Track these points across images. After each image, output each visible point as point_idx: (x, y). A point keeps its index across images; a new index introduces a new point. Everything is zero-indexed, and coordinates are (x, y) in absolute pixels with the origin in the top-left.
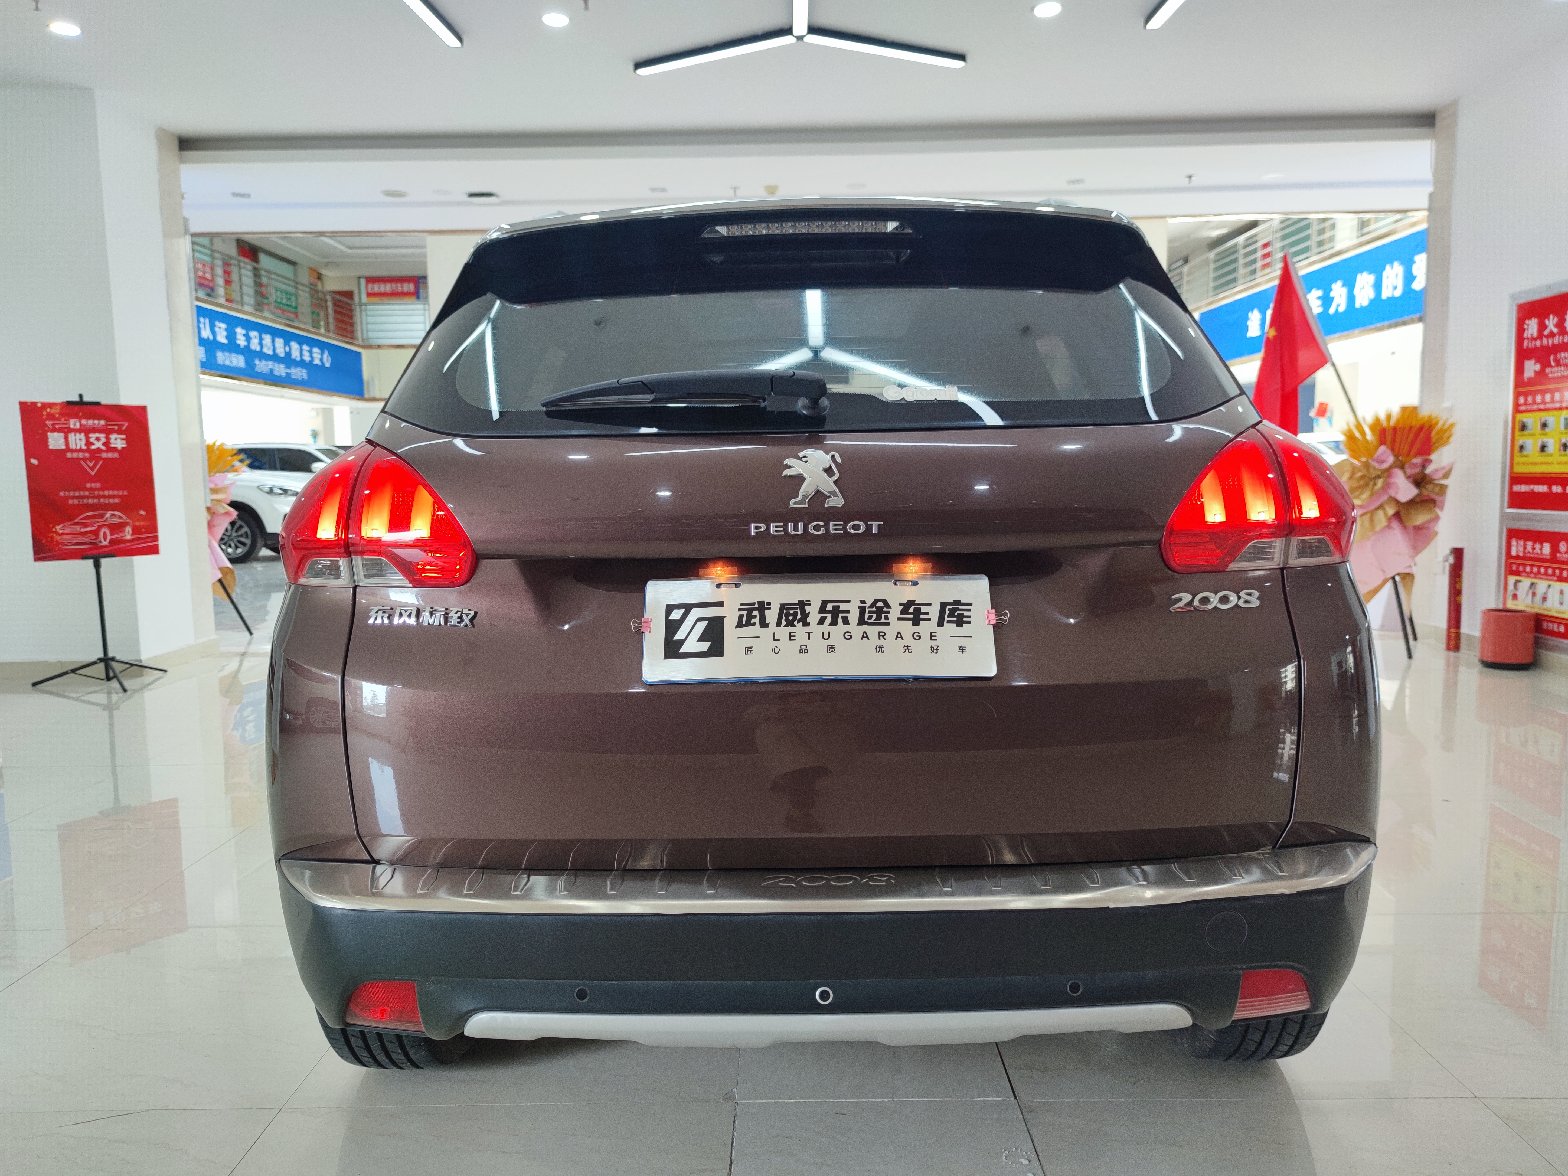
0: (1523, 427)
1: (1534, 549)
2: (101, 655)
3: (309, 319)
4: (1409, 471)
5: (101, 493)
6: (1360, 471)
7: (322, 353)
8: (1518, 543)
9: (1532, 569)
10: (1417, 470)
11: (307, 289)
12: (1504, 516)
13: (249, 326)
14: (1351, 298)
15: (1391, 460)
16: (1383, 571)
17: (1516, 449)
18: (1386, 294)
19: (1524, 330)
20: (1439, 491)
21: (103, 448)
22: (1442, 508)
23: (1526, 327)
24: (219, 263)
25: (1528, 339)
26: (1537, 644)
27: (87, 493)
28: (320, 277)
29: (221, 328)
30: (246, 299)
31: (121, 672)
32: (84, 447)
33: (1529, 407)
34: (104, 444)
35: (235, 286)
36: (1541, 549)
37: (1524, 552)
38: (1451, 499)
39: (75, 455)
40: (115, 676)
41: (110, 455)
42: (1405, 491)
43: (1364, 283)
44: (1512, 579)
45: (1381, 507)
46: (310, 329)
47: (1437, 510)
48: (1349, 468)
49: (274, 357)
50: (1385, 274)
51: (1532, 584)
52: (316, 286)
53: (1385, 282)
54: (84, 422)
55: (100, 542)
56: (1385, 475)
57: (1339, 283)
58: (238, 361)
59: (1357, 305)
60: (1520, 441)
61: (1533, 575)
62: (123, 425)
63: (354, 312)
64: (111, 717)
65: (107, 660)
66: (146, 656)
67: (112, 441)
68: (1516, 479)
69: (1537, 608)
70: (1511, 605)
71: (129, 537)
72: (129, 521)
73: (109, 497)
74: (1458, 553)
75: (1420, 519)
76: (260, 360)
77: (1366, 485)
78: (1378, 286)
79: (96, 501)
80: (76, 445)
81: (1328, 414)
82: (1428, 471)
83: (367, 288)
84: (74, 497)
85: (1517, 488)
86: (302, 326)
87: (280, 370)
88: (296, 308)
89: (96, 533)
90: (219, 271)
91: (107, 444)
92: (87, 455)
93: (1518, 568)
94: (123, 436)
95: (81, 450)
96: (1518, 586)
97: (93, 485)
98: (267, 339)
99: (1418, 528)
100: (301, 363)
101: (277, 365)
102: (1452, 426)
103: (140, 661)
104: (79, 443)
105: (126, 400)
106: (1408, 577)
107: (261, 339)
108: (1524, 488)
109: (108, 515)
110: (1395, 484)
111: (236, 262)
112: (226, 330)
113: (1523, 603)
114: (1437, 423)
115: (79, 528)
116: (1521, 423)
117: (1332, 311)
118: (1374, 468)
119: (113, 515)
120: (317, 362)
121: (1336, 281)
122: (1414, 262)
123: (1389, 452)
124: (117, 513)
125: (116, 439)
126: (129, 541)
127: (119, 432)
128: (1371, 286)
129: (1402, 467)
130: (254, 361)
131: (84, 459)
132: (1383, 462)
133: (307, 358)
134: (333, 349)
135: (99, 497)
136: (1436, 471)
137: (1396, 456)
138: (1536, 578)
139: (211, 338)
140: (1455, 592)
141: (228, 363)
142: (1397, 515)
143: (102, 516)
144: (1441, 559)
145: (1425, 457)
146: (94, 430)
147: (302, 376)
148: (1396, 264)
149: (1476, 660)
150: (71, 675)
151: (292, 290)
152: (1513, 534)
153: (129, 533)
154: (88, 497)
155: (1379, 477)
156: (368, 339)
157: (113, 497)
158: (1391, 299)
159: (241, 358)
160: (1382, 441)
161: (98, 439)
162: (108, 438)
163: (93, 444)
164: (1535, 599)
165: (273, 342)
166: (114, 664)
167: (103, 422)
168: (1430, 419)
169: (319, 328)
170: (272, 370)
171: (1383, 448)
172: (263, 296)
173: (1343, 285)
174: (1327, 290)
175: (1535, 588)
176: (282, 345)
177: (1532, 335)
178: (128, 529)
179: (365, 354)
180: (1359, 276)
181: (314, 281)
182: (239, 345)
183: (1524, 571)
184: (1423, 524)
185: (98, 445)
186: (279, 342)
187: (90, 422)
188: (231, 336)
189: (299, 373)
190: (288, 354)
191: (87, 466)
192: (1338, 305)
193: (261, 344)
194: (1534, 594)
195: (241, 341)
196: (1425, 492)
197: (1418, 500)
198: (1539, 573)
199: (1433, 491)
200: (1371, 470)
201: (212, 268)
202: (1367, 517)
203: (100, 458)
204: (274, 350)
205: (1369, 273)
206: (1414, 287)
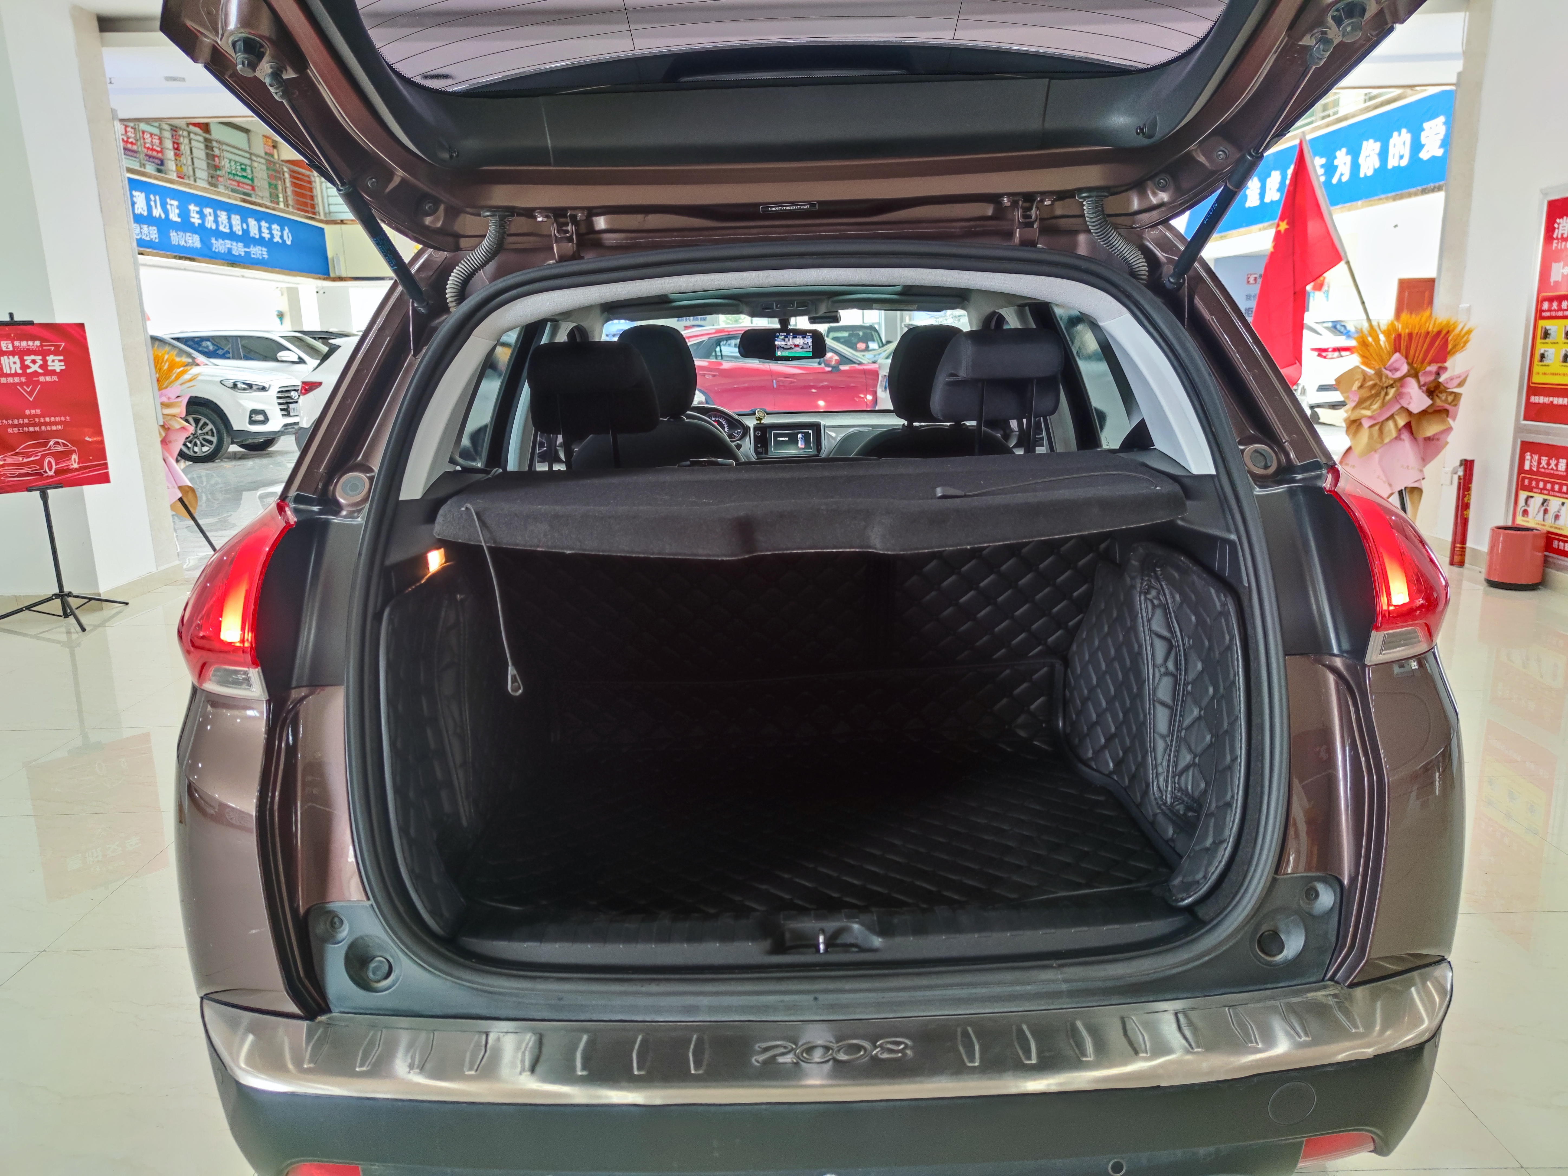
0: (1546, 334)
1: (1548, 464)
2: (57, 591)
3: (267, 193)
4: (1423, 380)
5: (42, 420)
6: (1372, 380)
7: (282, 230)
8: (1532, 457)
9: (1545, 485)
10: (1431, 378)
11: (263, 161)
12: (1518, 429)
13: (203, 202)
14: (1355, 166)
15: (1405, 368)
16: (1390, 485)
17: (1535, 358)
18: (1392, 163)
19: (1554, 229)
20: (1453, 400)
21: (40, 371)
22: (1454, 419)
23: (1556, 225)
24: (167, 134)
25: (1557, 238)
26: (1546, 562)
27: (26, 421)
28: (275, 146)
29: (173, 205)
30: (199, 174)
31: (77, 608)
32: (19, 371)
33: (1553, 314)
34: (41, 367)
35: (186, 159)
36: (1557, 465)
37: (1538, 467)
38: (1464, 408)
39: (10, 380)
40: (73, 613)
41: (48, 379)
42: (1417, 401)
43: (1370, 149)
44: (1523, 495)
45: (1392, 417)
46: (268, 204)
47: (1450, 420)
48: (1360, 377)
49: (231, 236)
50: (1392, 142)
51: (1545, 501)
52: (272, 156)
53: (1392, 151)
54: (17, 343)
55: (46, 472)
56: (1398, 384)
57: (1343, 151)
58: (194, 241)
59: (1362, 175)
60: (1540, 348)
61: (1546, 492)
62: (61, 345)
63: (314, 184)
64: (73, 655)
65: (62, 595)
66: (104, 589)
67: (49, 363)
68: (1533, 389)
69: (1549, 525)
70: (1520, 521)
71: (76, 466)
72: (75, 448)
73: (51, 424)
74: (1468, 465)
75: (1431, 429)
76: (216, 240)
77: (1377, 395)
78: (1383, 155)
79: (37, 429)
80: (10, 368)
81: (1325, 288)
82: (1442, 379)
84: (13, 426)
85: (1534, 399)
86: (259, 201)
87: (239, 249)
88: (252, 180)
89: (40, 462)
90: (168, 144)
91: (44, 366)
92: (23, 380)
93: (1530, 483)
94: (62, 358)
95: (16, 375)
96: (1529, 502)
97: (33, 412)
98: (223, 216)
99: (1428, 439)
100: (261, 242)
101: (234, 244)
102: (1469, 332)
103: (99, 595)
104: (13, 366)
105: (61, 317)
106: (1416, 491)
107: (216, 216)
108: (1542, 400)
109: (51, 443)
110: (1409, 393)
111: (185, 133)
112: (178, 207)
113: (1534, 520)
114: (1454, 329)
115: (21, 459)
116: (1544, 330)
117: (1335, 181)
118: (1387, 377)
119: (57, 443)
120: (277, 239)
121: (1340, 149)
122: (1423, 130)
123: (1404, 360)
124: (60, 441)
125: (53, 361)
126: (76, 470)
127: (56, 353)
128: (1377, 154)
129: (1416, 376)
130: (210, 240)
131: (21, 384)
132: (1397, 370)
133: (266, 235)
134: (293, 225)
135: (40, 424)
136: (1452, 379)
137: (1410, 364)
138: (1548, 495)
139: (163, 216)
140: (1463, 506)
141: (182, 243)
142: (1408, 426)
143: (45, 444)
144: (1449, 469)
145: (1439, 365)
146: (29, 352)
147: (262, 254)
148: (1404, 131)
149: (1482, 577)
150: (27, 613)
151: (247, 162)
152: (1527, 447)
153: (75, 462)
154: (28, 425)
155: (1392, 386)
156: (330, 213)
157: (55, 423)
158: (1397, 169)
159: (197, 238)
160: (1396, 349)
161: (34, 362)
162: (45, 361)
163: (29, 367)
164: (1547, 516)
165: (229, 218)
166: (70, 599)
167: (38, 343)
168: (1448, 324)
169: (278, 204)
170: (230, 250)
171: (1397, 355)
172: (217, 168)
173: (1347, 153)
174: (1331, 157)
175: (1547, 505)
176: (239, 222)
177: (1562, 235)
178: (75, 457)
179: (329, 230)
180: (1365, 143)
181: (269, 149)
182: (193, 223)
183: (1537, 487)
184: (1434, 435)
185: (35, 368)
186: (236, 219)
187: (24, 343)
188: (184, 214)
189: (258, 252)
190: (246, 232)
191: (25, 391)
192: (1342, 175)
193: (216, 221)
194: (1546, 511)
195: (196, 220)
196: (1439, 403)
197: (1430, 411)
198: (1553, 489)
199: (1446, 400)
200: (1384, 379)
201: (160, 139)
202: (1377, 428)
203: (38, 382)
204: (231, 227)
205: (1376, 141)
206: (1424, 155)
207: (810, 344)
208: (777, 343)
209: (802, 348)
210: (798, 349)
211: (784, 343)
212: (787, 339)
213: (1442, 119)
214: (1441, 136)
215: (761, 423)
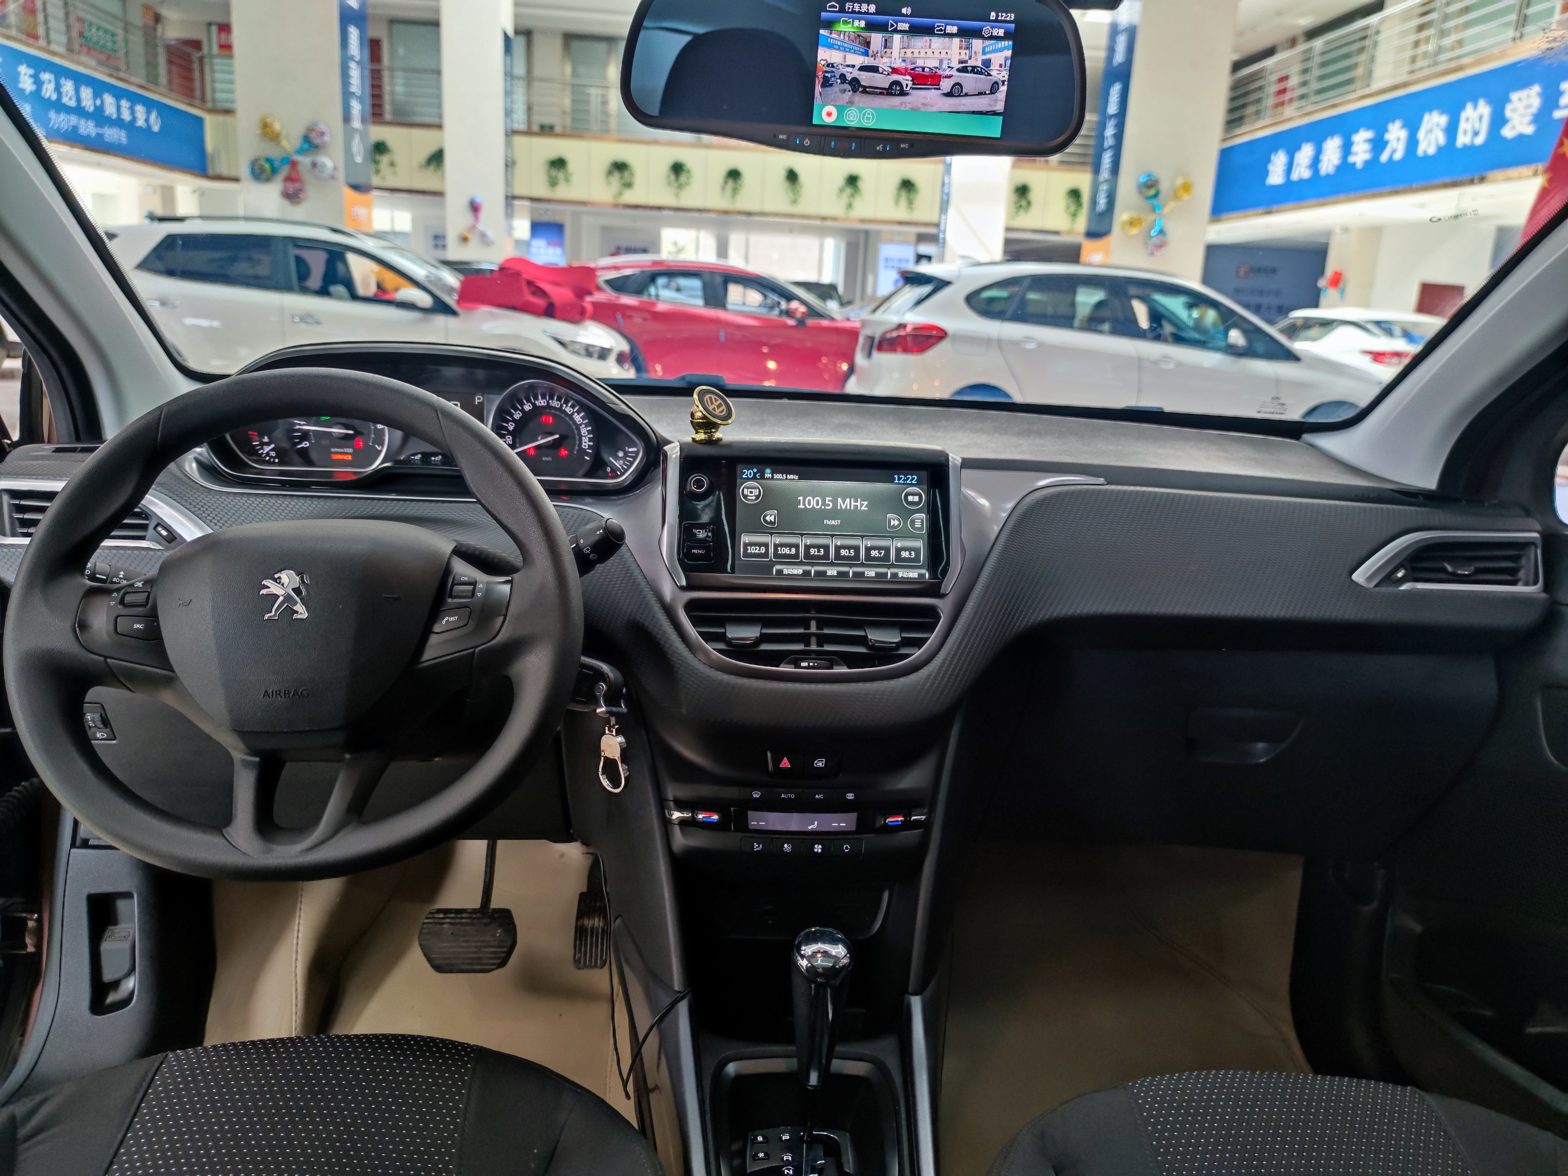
3: (143, 72)
7: (148, 113)
11: (141, 34)
14: (1412, 142)
18: (1462, 140)
28: (157, 18)
35: (39, 17)
43: (1433, 123)
46: (141, 83)
49: (82, 112)
50: (1464, 115)
52: (153, 30)
53: (1463, 125)
57: (1398, 124)
59: (1420, 152)
76: (57, 114)
78: (1451, 131)
83: (219, 38)
86: (129, 78)
87: (88, 128)
98: (68, 85)
100: (118, 123)
101: (82, 121)
107: (58, 85)
117: (1384, 158)
120: (140, 123)
121: (1393, 121)
122: (1509, 101)
128: (1442, 130)
130: (47, 114)
133: (126, 116)
134: (162, 109)
147: (119, 140)
148: (1481, 103)
156: (214, 101)
158: (1469, 149)
165: (77, 90)
169: (154, 84)
170: (75, 128)
173: (1403, 127)
174: (1381, 131)
176: (90, 96)
179: (210, 122)
180: (1427, 117)
181: (150, 22)
182: (23, 89)
186: (86, 93)
189: (115, 135)
190: (100, 110)
192: (1394, 152)
193: (58, 91)
195: (28, 86)
204: (79, 101)
205: (1442, 113)
206: (1508, 132)
207: (1000, 74)
208: (824, 55)
209: (956, 92)
210: (929, 96)
211: (859, 60)
212: (877, 39)
213: (1536, 89)
214: (1534, 110)
215: (710, 442)
